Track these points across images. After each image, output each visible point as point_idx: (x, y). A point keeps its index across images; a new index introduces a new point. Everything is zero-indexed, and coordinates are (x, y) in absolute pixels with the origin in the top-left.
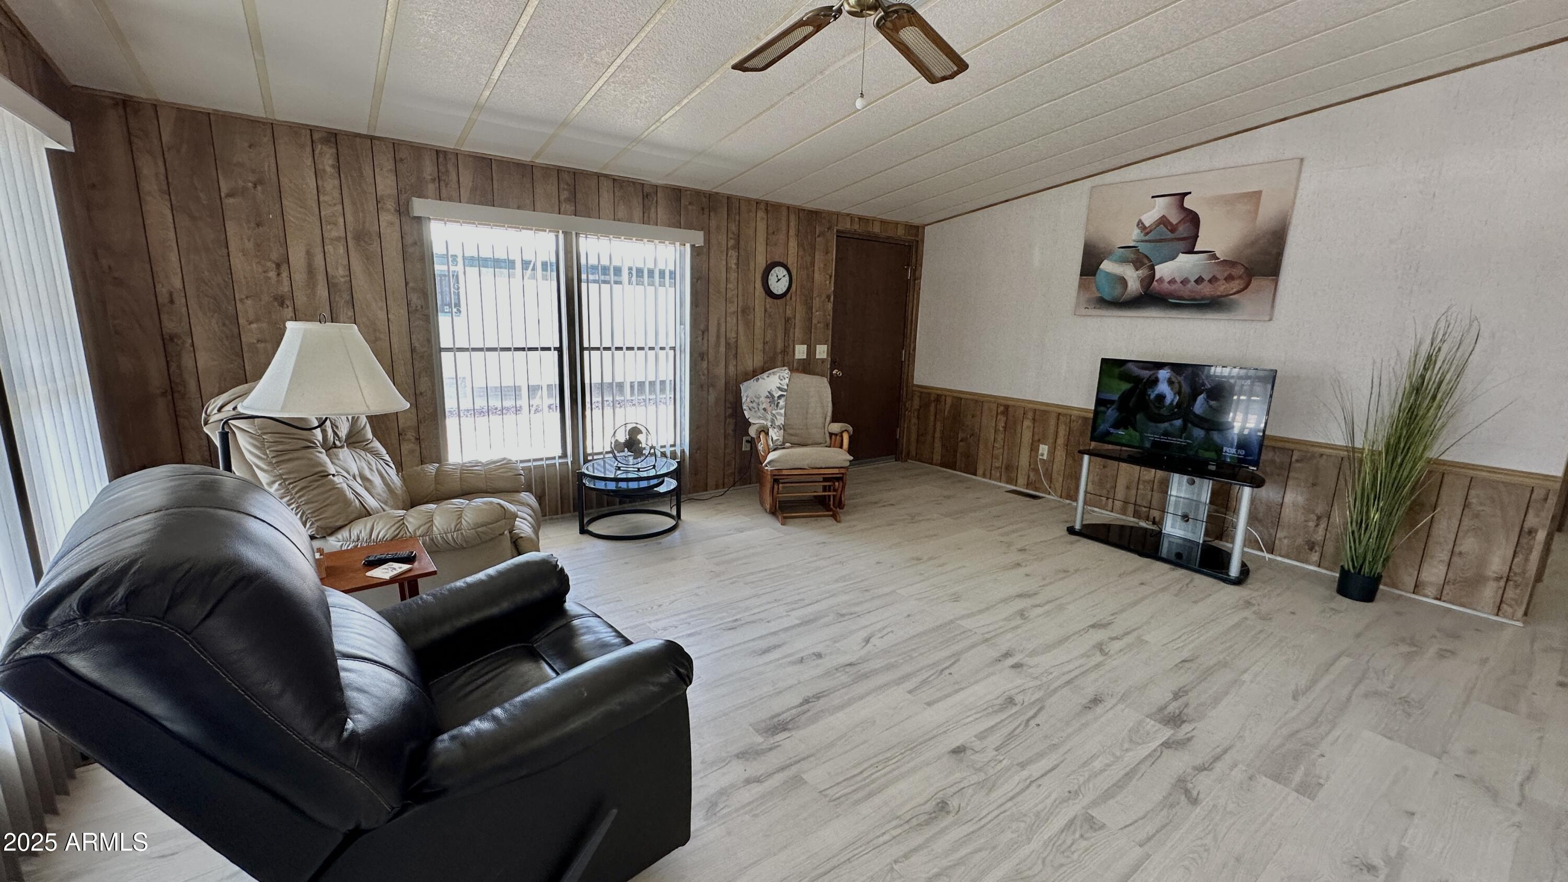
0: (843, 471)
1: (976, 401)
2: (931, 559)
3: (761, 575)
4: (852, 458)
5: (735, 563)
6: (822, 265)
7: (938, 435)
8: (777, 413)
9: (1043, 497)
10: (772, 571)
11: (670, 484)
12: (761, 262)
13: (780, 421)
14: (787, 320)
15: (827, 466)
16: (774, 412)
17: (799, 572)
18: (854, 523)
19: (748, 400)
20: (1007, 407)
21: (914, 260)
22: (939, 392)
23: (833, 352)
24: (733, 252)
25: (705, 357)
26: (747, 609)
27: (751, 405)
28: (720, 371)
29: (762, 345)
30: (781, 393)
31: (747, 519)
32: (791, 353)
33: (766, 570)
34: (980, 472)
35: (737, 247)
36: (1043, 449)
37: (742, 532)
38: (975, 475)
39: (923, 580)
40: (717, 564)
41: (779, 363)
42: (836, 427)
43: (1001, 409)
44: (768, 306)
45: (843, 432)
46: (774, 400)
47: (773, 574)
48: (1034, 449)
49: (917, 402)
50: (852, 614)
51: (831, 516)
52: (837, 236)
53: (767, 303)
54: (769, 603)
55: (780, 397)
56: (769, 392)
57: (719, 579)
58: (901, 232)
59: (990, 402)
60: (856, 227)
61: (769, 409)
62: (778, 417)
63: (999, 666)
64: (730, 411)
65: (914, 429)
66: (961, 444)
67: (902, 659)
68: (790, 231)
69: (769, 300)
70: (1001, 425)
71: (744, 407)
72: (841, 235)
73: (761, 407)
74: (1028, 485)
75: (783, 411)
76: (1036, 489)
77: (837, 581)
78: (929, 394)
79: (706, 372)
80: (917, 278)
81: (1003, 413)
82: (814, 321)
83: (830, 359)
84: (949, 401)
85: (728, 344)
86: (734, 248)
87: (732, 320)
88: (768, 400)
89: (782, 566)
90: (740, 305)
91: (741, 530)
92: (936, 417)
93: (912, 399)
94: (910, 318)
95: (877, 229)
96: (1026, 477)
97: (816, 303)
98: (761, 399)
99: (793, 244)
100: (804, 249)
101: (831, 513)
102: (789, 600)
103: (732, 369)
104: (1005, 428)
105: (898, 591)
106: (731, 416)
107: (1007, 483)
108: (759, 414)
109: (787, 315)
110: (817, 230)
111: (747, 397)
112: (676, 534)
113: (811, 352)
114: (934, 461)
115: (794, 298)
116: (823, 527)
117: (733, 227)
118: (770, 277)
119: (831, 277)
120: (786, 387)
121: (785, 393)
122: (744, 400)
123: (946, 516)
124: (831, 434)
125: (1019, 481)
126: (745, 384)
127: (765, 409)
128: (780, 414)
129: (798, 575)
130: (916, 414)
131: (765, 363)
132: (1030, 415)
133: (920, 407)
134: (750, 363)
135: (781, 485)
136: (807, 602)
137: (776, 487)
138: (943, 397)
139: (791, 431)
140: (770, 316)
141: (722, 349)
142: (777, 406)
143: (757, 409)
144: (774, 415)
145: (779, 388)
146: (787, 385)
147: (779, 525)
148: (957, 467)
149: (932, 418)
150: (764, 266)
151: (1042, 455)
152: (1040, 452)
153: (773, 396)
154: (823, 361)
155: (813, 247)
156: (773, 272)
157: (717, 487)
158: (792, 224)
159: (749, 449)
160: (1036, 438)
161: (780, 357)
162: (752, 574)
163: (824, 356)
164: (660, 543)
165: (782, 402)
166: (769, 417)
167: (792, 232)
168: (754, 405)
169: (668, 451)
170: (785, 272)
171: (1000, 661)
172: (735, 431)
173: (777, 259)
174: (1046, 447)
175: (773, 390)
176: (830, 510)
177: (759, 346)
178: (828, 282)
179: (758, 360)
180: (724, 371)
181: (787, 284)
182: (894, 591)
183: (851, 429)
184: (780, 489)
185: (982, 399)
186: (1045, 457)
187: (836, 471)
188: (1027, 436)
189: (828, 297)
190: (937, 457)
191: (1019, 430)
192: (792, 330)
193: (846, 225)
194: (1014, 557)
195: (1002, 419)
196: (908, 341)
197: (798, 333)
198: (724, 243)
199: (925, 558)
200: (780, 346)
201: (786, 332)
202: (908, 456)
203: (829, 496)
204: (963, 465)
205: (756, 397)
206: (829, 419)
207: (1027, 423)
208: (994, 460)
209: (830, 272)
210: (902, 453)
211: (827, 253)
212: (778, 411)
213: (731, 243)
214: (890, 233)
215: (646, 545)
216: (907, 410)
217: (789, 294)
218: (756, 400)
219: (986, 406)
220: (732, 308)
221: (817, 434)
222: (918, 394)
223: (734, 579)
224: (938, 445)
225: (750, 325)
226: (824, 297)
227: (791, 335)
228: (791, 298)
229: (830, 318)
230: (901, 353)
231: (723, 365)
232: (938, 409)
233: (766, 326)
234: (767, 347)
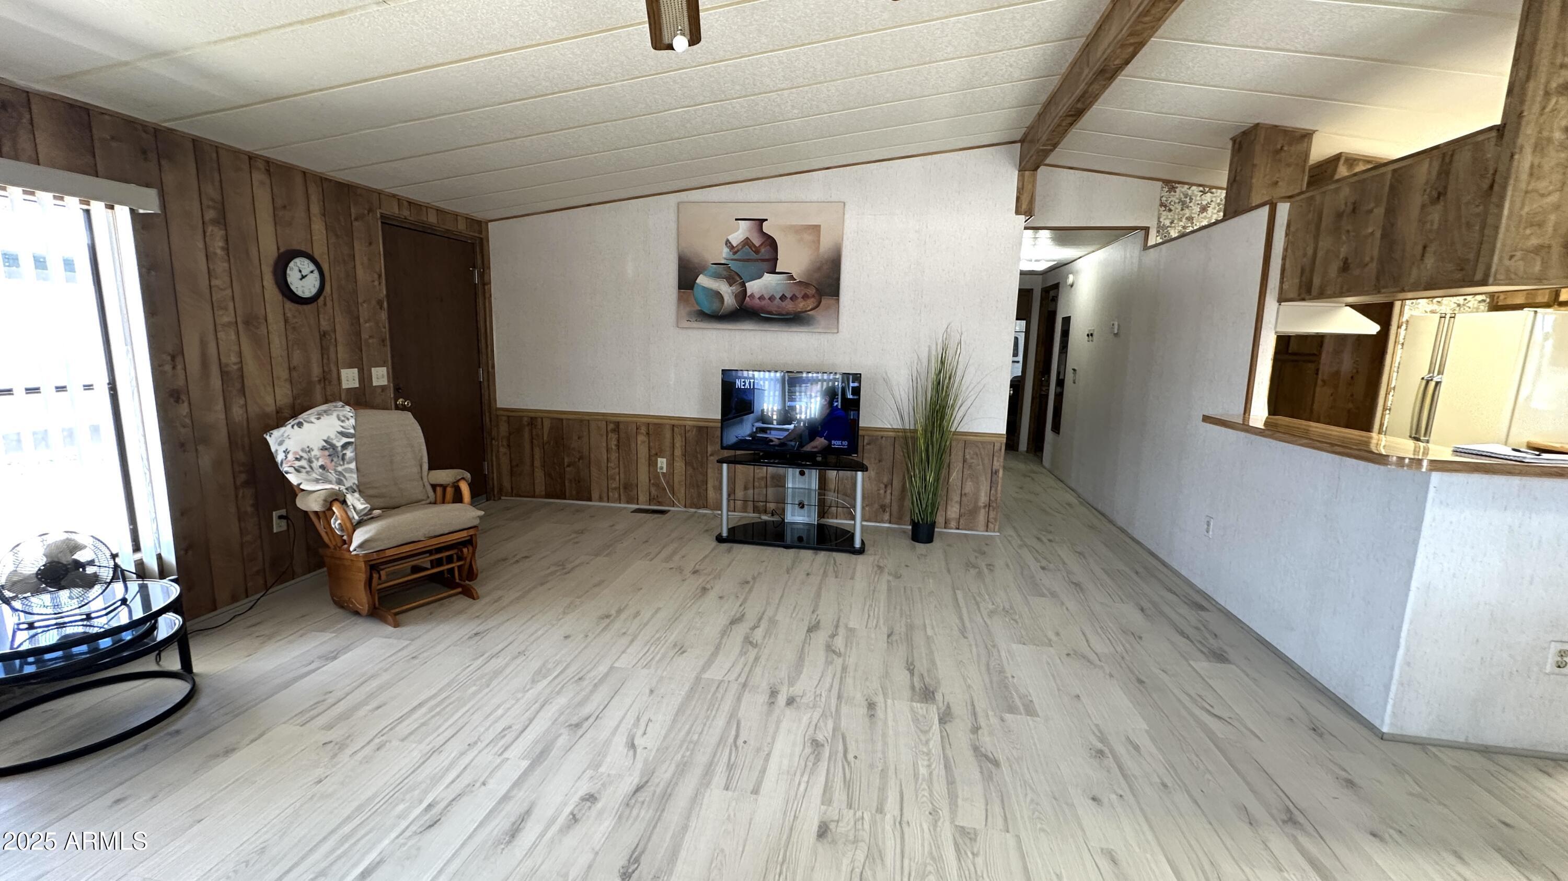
0: (472, 532)
1: (581, 421)
2: (619, 611)
3: (415, 716)
4: (482, 513)
5: (362, 712)
6: (365, 259)
7: (537, 463)
8: (345, 470)
9: (669, 511)
10: (433, 703)
11: (168, 625)
12: (269, 249)
13: (352, 479)
14: (323, 335)
15: (452, 529)
16: (340, 469)
17: (474, 688)
18: (500, 593)
19: (291, 457)
20: (617, 424)
21: (479, 262)
22: (533, 415)
23: (396, 375)
24: (216, 229)
25: (184, 397)
26: (435, 780)
27: (297, 464)
28: (217, 415)
29: (287, 371)
30: (345, 440)
31: (327, 636)
32: (335, 382)
33: (420, 705)
34: (595, 495)
35: (222, 220)
36: (662, 463)
37: (335, 658)
38: (590, 499)
39: (632, 641)
40: (329, 727)
41: (318, 396)
42: (444, 476)
43: (611, 426)
44: (289, 315)
45: (459, 481)
46: (337, 452)
47: (437, 705)
48: (652, 463)
49: (504, 429)
50: (587, 719)
51: (460, 593)
52: (382, 222)
53: (287, 311)
54: (463, 754)
55: (345, 446)
56: (325, 441)
57: (349, 751)
58: (462, 226)
59: (598, 420)
60: (406, 213)
61: (330, 466)
62: (347, 475)
63: (777, 712)
64: (243, 477)
65: (505, 461)
66: (568, 469)
67: (687, 749)
68: (312, 206)
69: (289, 305)
70: (613, 443)
71: (285, 468)
72: (387, 222)
73: (316, 464)
74: (650, 501)
75: (353, 466)
76: (660, 504)
77: (534, 681)
78: (522, 417)
79: (188, 421)
80: (485, 283)
81: (613, 431)
82: (365, 336)
83: (392, 385)
84: (547, 424)
85: (224, 373)
86: (215, 222)
87: (228, 337)
88: (327, 453)
89: (441, 691)
90: (239, 312)
91: (333, 656)
92: (532, 442)
93: (497, 426)
94: (483, 331)
95: (432, 219)
96: (648, 494)
97: (364, 311)
98: (313, 453)
99: (318, 226)
100: (337, 236)
101: (460, 590)
102: (490, 735)
103: (237, 412)
104: (618, 446)
105: (616, 665)
106: (246, 484)
107: (628, 503)
108: (314, 476)
109: (322, 328)
110: (353, 210)
111: (286, 452)
113: (365, 378)
114: (537, 493)
115: (329, 304)
116: (460, 612)
117: (211, 191)
118: (288, 271)
119: (380, 276)
120: (352, 431)
121: (352, 440)
122: (280, 457)
123: (597, 555)
124: (434, 487)
125: (640, 498)
126: (276, 433)
127: (322, 467)
128: (350, 471)
129: (474, 694)
130: (505, 443)
131: (295, 398)
132: (643, 430)
133: (510, 434)
134: (269, 400)
135: (383, 573)
136: (518, 727)
137: (375, 576)
138: (539, 420)
139: (371, 492)
140: (294, 328)
141: (216, 382)
142: (343, 459)
143: (309, 469)
144: (340, 473)
145: (343, 434)
146: (354, 428)
147: (390, 629)
148: (567, 494)
149: (527, 446)
150: (275, 255)
151: (662, 468)
152: (659, 465)
153: (333, 447)
154: (383, 388)
155: (350, 233)
156: (292, 264)
157: (234, 599)
158: (314, 198)
159: (284, 528)
160: (653, 452)
161: (318, 389)
162: (401, 719)
163: (384, 382)
165: (349, 453)
166: (333, 476)
167: (315, 209)
168: (303, 463)
169: (127, 562)
170: (312, 267)
171: (773, 703)
172: (256, 506)
173: (296, 247)
174: (664, 460)
175: (333, 436)
176: (458, 585)
177: (282, 373)
178: (376, 283)
179: (284, 394)
180: (223, 416)
181: (317, 284)
182: (612, 668)
183: (468, 475)
184: (384, 577)
185: (587, 418)
186: (665, 471)
187: (464, 534)
188: (643, 451)
189: (380, 303)
190: (540, 488)
191: (633, 445)
192: (332, 349)
193: (393, 209)
194: (693, 583)
195: (613, 437)
196: (484, 357)
197: (342, 352)
198: (197, 212)
199: (613, 612)
200: (316, 371)
201: (324, 351)
202: (501, 491)
203: (452, 569)
204: (574, 493)
205: (303, 450)
206: (426, 466)
207: (641, 438)
208: (610, 482)
209: (378, 270)
210: (493, 491)
211: (370, 244)
212: (346, 466)
213: (210, 214)
214: (449, 226)
216: (492, 439)
217: (322, 298)
218: (304, 455)
219: (593, 425)
220: (226, 318)
221: (416, 490)
222: (504, 418)
223: (377, 741)
224: (539, 475)
225: (261, 344)
226: (374, 302)
227: (332, 356)
228: (325, 304)
229: (386, 331)
230: (477, 373)
231: (220, 406)
232: (534, 434)
233: (290, 343)
234: (294, 374)
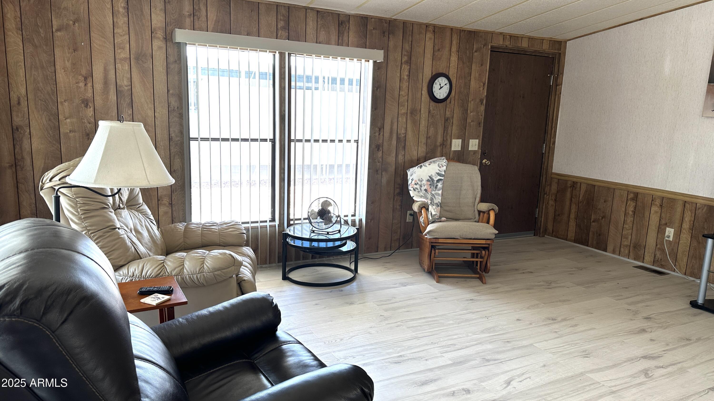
0: (489, 242)
1: (609, 188)
2: (564, 320)
3: (420, 321)
4: (497, 232)
5: (400, 311)
6: (477, 75)
7: (572, 216)
8: (436, 194)
9: (668, 274)
10: (430, 319)
11: (350, 246)
12: (428, 74)
13: (438, 199)
14: (446, 120)
15: (476, 237)
16: (433, 192)
17: (451, 322)
18: (499, 285)
19: (413, 182)
20: (636, 195)
21: (556, 70)
22: (575, 180)
23: (483, 145)
24: (406, 66)
25: (381, 149)
26: (410, 348)
27: (415, 186)
28: (391, 159)
29: (425, 139)
30: (439, 177)
31: (409, 276)
32: (448, 147)
33: (424, 318)
34: (610, 247)
35: (409, 62)
36: (670, 232)
37: (405, 286)
38: (605, 250)
39: (558, 338)
40: (386, 310)
41: (438, 153)
42: (484, 206)
43: (631, 196)
44: (431, 109)
45: (490, 210)
46: (434, 183)
47: (431, 321)
48: (661, 230)
49: (554, 187)
50: (495, 360)
51: (478, 278)
52: (491, 51)
53: (431, 107)
54: (427, 345)
55: (438, 181)
56: (430, 177)
57: (386, 322)
58: (545, 47)
59: (621, 189)
60: (507, 43)
61: (429, 190)
62: (436, 196)
64: (397, 191)
65: (551, 211)
66: (593, 224)
68: (452, 48)
69: (432, 103)
70: (631, 209)
71: (410, 188)
72: (494, 51)
73: (423, 188)
74: (654, 263)
75: (440, 192)
76: (662, 266)
77: (483, 332)
78: (567, 181)
79: (381, 160)
80: (558, 84)
81: (632, 199)
82: (469, 120)
83: (480, 151)
84: (583, 188)
85: (398, 138)
86: (406, 62)
87: (402, 120)
88: (429, 183)
89: (437, 316)
90: (409, 108)
91: (404, 285)
92: (571, 200)
93: (550, 185)
94: (551, 117)
95: (525, 44)
96: (653, 255)
97: (471, 105)
98: (423, 182)
99: (454, 58)
100: (463, 63)
101: (478, 276)
102: (444, 344)
103: (400, 157)
104: (634, 212)
105: (534, 345)
106: (399, 194)
107: (635, 259)
108: (421, 194)
109: (447, 116)
110: (475, 46)
111: (412, 180)
112: (354, 284)
113: (465, 145)
114: (569, 237)
115: (453, 102)
116: (472, 287)
117: (407, 47)
118: (434, 85)
119: (484, 84)
120: (443, 173)
121: (443, 178)
122: (410, 182)
123: (578, 285)
124: (480, 212)
125: (646, 258)
126: (411, 170)
127: (426, 190)
128: (438, 195)
129: (450, 324)
130: (553, 198)
131: (427, 154)
132: (658, 202)
133: (558, 192)
134: (415, 153)
135: (437, 251)
136: (457, 347)
137: (433, 251)
138: (579, 184)
139: (447, 208)
140: (433, 116)
141: (394, 142)
142: (436, 188)
143: (419, 190)
144: (433, 195)
145: (439, 174)
146: (445, 172)
147: (435, 282)
148: (589, 243)
149: (568, 203)
150: (430, 76)
151: (669, 237)
152: (667, 234)
153: (433, 180)
154: (475, 152)
155: (471, 60)
156: (436, 81)
157: (385, 249)
158: (454, 42)
159: (411, 221)
160: (663, 222)
161: (439, 149)
162: (413, 320)
163: (476, 148)
164: (342, 290)
165: (440, 185)
166: (429, 196)
167: (454, 49)
168: (418, 186)
169: (350, 219)
170: (446, 81)
172: (401, 206)
173: (441, 71)
174: (672, 230)
175: (433, 175)
176: (478, 273)
177: (423, 140)
178: (481, 89)
179: (422, 151)
180: (394, 159)
181: (448, 91)
182: (532, 345)
183: (496, 208)
184: (437, 254)
185: (613, 186)
186: (671, 239)
187: (483, 242)
188: (654, 219)
189: (481, 101)
190: (571, 234)
191: (647, 214)
192: (450, 128)
193: (499, 42)
194: (640, 324)
195: (632, 204)
196: (549, 136)
197: (455, 130)
198: (399, 58)
199: (559, 319)
200: (439, 140)
201: (445, 129)
202: (545, 232)
203: (477, 262)
204: (595, 242)
205: (419, 180)
206: (478, 199)
207: (654, 209)
208: (623, 240)
209: (484, 80)
210: (540, 229)
211: (482, 65)
212: (437, 192)
213: (405, 59)
214: (537, 47)
215: (331, 292)
216: (545, 194)
217: (449, 99)
218: (419, 183)
219: (617, 193)
220: (403, 110)
221: (469, 212)
222: (556, 181)
223: (399, 323)
224: (572, 224)
225: (416, 123)
226: (478, 100)
227: (449, 131)
228: (450, 102)
229: (482, 118)
230: (542, 147)
231: (394, 155)
232: (574, 194)
233: (429, 124)
234: (429, 141)
